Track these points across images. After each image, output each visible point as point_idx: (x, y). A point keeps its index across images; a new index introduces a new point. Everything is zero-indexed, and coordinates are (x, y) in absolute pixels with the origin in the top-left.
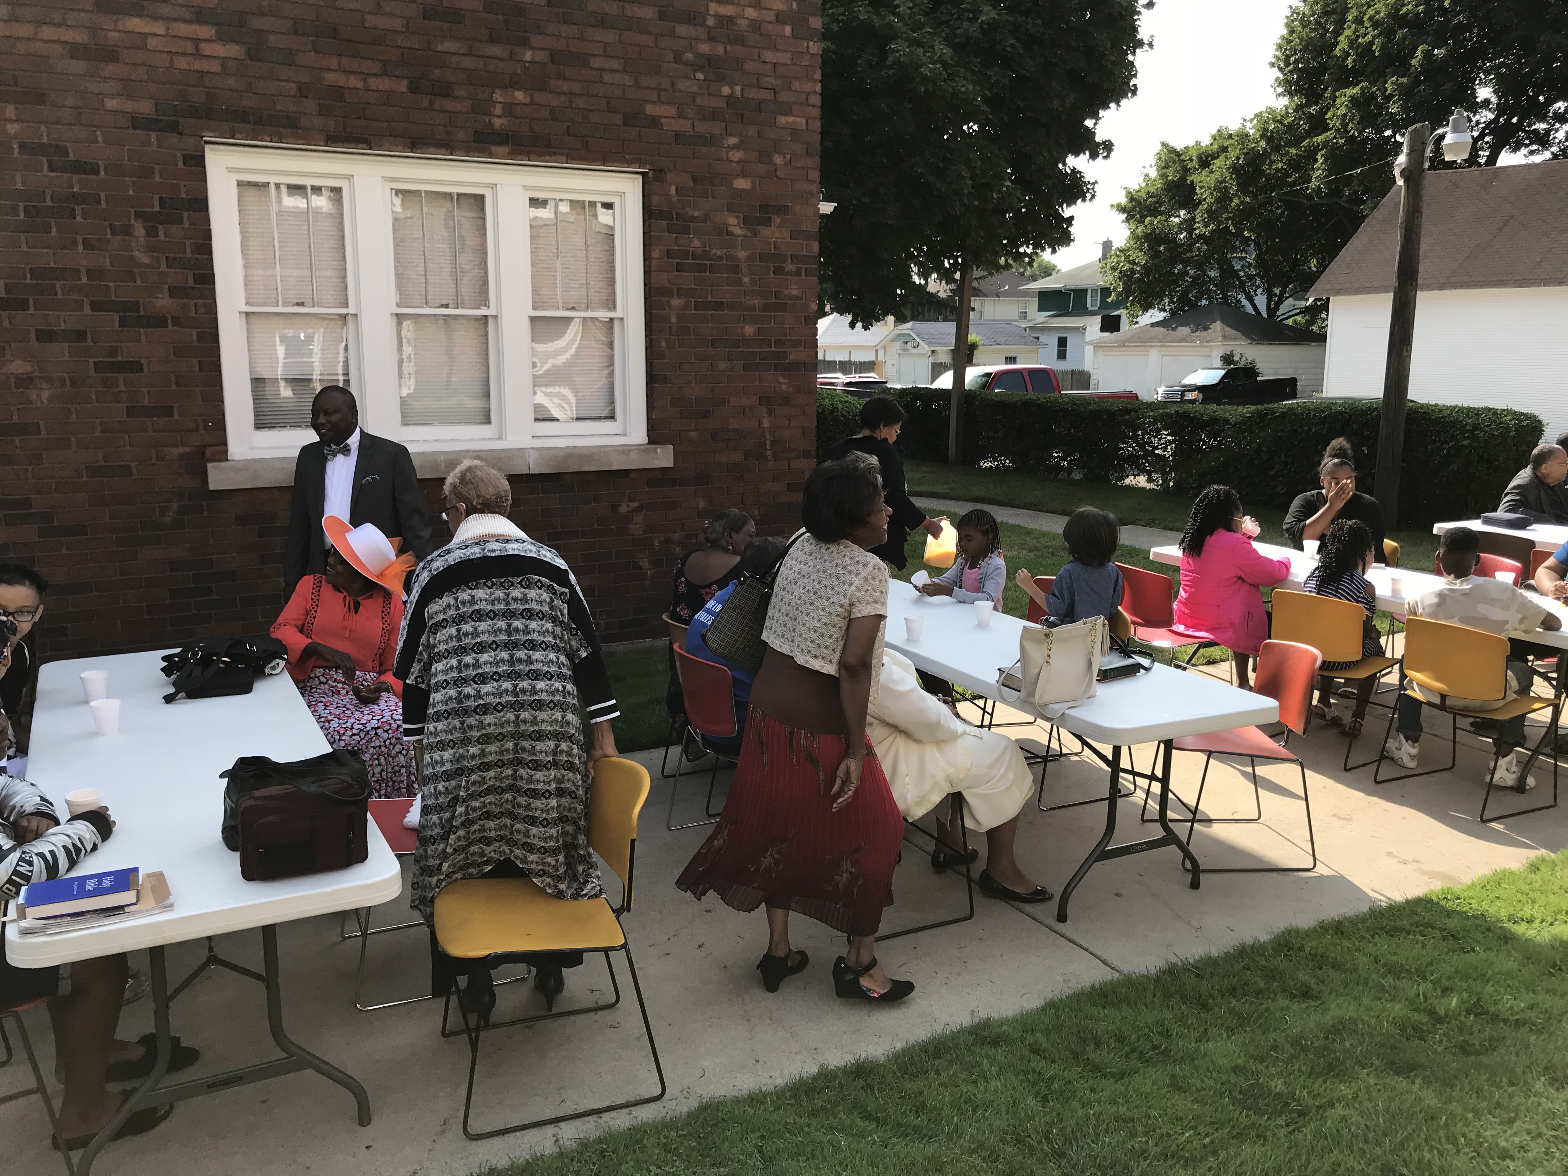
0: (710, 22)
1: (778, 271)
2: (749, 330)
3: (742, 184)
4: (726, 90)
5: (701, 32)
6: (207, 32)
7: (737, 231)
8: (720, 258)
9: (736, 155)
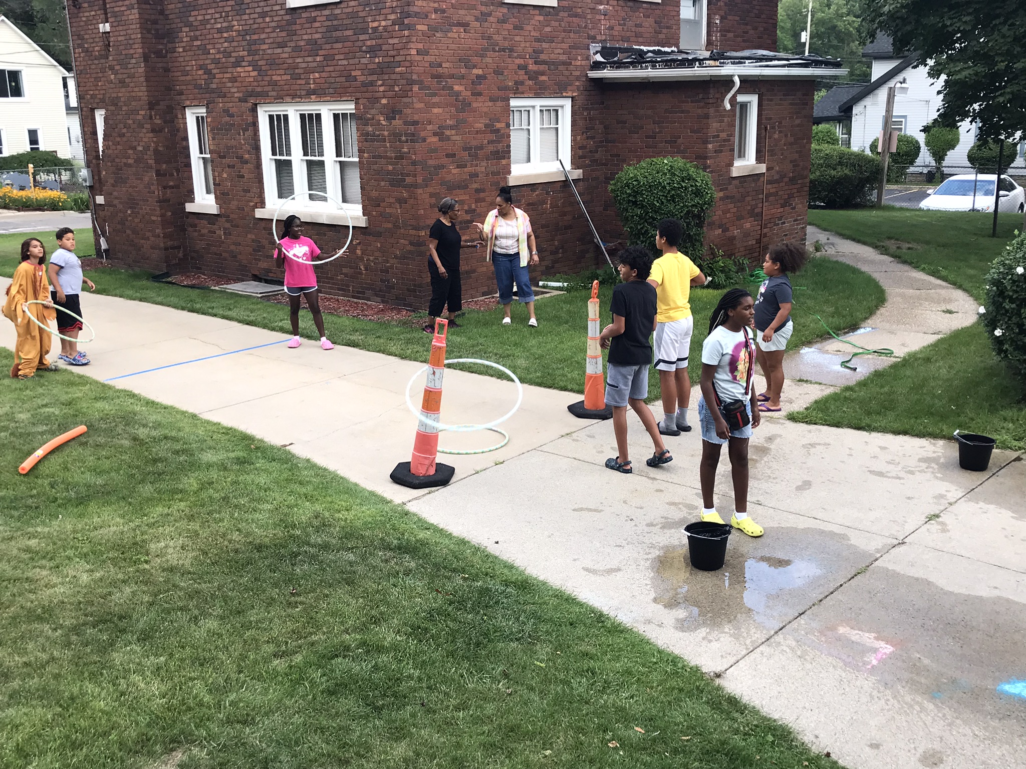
0: (370, 31)
1: (400, 141)
2: (390, 168)
3: (384, 101)
4: (377, 60)
5: (366, 37)
6: (251, 68)
7: (384, 123)
8: (379, 136)
9: (382, 89)
